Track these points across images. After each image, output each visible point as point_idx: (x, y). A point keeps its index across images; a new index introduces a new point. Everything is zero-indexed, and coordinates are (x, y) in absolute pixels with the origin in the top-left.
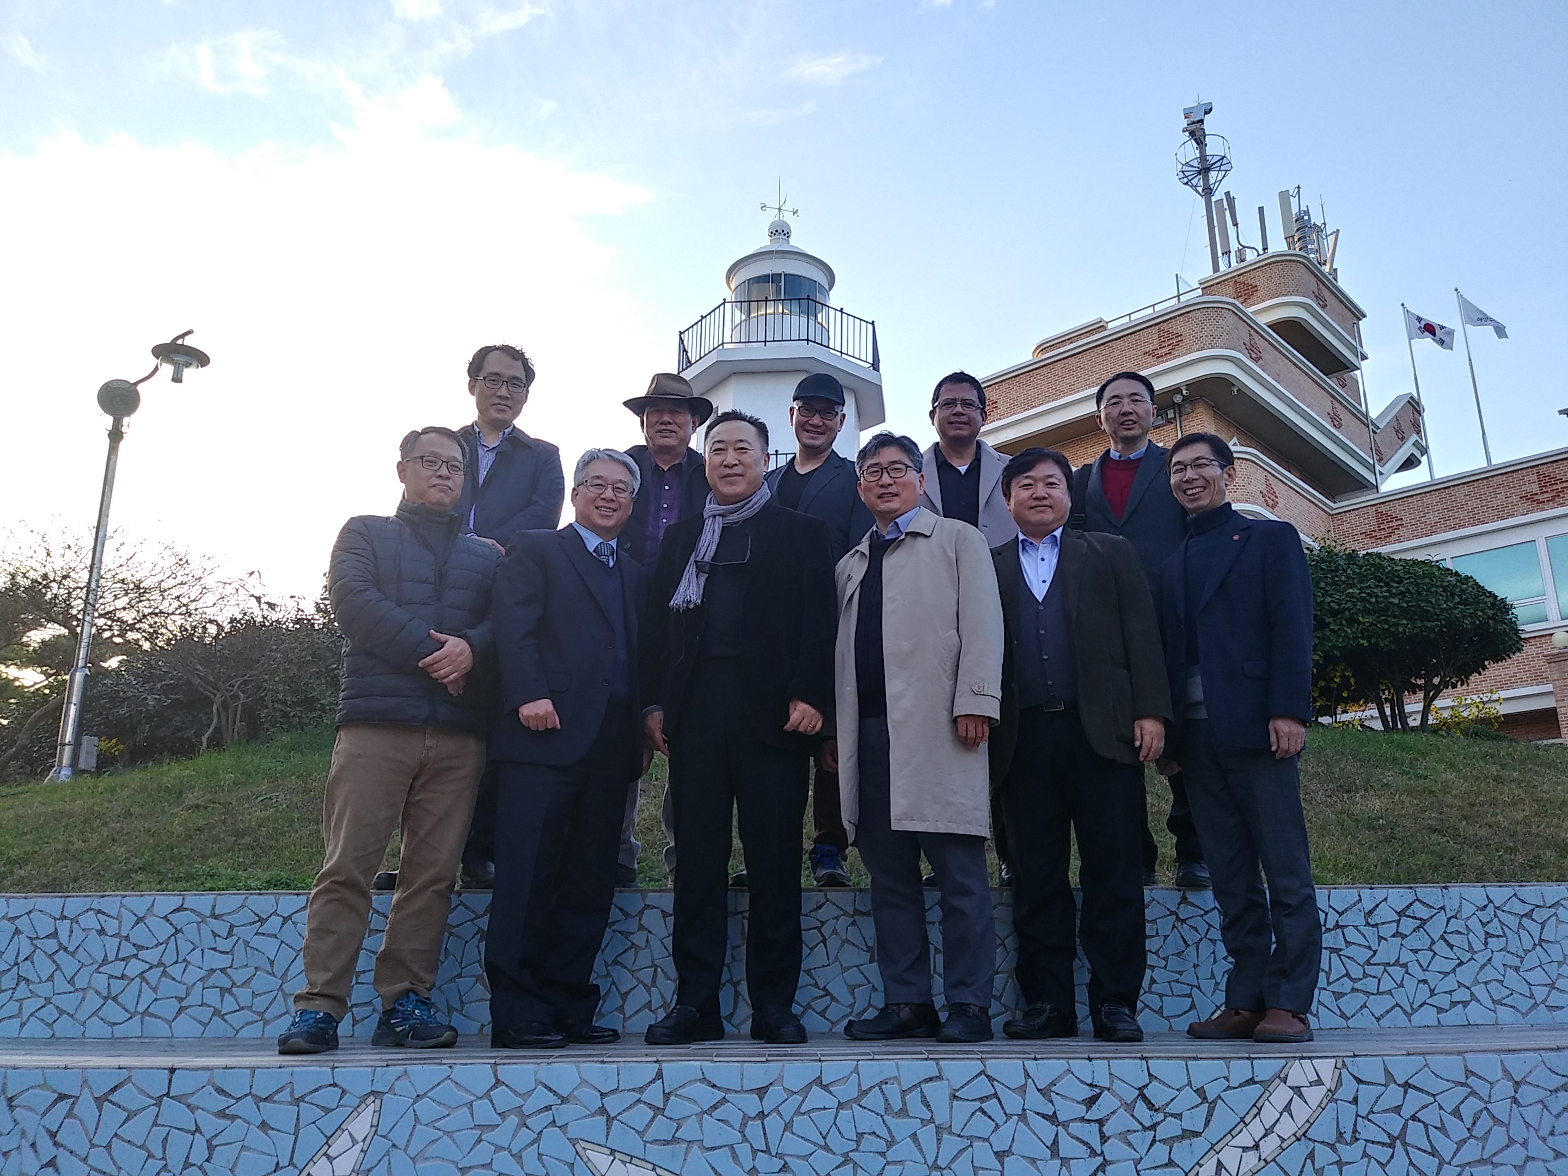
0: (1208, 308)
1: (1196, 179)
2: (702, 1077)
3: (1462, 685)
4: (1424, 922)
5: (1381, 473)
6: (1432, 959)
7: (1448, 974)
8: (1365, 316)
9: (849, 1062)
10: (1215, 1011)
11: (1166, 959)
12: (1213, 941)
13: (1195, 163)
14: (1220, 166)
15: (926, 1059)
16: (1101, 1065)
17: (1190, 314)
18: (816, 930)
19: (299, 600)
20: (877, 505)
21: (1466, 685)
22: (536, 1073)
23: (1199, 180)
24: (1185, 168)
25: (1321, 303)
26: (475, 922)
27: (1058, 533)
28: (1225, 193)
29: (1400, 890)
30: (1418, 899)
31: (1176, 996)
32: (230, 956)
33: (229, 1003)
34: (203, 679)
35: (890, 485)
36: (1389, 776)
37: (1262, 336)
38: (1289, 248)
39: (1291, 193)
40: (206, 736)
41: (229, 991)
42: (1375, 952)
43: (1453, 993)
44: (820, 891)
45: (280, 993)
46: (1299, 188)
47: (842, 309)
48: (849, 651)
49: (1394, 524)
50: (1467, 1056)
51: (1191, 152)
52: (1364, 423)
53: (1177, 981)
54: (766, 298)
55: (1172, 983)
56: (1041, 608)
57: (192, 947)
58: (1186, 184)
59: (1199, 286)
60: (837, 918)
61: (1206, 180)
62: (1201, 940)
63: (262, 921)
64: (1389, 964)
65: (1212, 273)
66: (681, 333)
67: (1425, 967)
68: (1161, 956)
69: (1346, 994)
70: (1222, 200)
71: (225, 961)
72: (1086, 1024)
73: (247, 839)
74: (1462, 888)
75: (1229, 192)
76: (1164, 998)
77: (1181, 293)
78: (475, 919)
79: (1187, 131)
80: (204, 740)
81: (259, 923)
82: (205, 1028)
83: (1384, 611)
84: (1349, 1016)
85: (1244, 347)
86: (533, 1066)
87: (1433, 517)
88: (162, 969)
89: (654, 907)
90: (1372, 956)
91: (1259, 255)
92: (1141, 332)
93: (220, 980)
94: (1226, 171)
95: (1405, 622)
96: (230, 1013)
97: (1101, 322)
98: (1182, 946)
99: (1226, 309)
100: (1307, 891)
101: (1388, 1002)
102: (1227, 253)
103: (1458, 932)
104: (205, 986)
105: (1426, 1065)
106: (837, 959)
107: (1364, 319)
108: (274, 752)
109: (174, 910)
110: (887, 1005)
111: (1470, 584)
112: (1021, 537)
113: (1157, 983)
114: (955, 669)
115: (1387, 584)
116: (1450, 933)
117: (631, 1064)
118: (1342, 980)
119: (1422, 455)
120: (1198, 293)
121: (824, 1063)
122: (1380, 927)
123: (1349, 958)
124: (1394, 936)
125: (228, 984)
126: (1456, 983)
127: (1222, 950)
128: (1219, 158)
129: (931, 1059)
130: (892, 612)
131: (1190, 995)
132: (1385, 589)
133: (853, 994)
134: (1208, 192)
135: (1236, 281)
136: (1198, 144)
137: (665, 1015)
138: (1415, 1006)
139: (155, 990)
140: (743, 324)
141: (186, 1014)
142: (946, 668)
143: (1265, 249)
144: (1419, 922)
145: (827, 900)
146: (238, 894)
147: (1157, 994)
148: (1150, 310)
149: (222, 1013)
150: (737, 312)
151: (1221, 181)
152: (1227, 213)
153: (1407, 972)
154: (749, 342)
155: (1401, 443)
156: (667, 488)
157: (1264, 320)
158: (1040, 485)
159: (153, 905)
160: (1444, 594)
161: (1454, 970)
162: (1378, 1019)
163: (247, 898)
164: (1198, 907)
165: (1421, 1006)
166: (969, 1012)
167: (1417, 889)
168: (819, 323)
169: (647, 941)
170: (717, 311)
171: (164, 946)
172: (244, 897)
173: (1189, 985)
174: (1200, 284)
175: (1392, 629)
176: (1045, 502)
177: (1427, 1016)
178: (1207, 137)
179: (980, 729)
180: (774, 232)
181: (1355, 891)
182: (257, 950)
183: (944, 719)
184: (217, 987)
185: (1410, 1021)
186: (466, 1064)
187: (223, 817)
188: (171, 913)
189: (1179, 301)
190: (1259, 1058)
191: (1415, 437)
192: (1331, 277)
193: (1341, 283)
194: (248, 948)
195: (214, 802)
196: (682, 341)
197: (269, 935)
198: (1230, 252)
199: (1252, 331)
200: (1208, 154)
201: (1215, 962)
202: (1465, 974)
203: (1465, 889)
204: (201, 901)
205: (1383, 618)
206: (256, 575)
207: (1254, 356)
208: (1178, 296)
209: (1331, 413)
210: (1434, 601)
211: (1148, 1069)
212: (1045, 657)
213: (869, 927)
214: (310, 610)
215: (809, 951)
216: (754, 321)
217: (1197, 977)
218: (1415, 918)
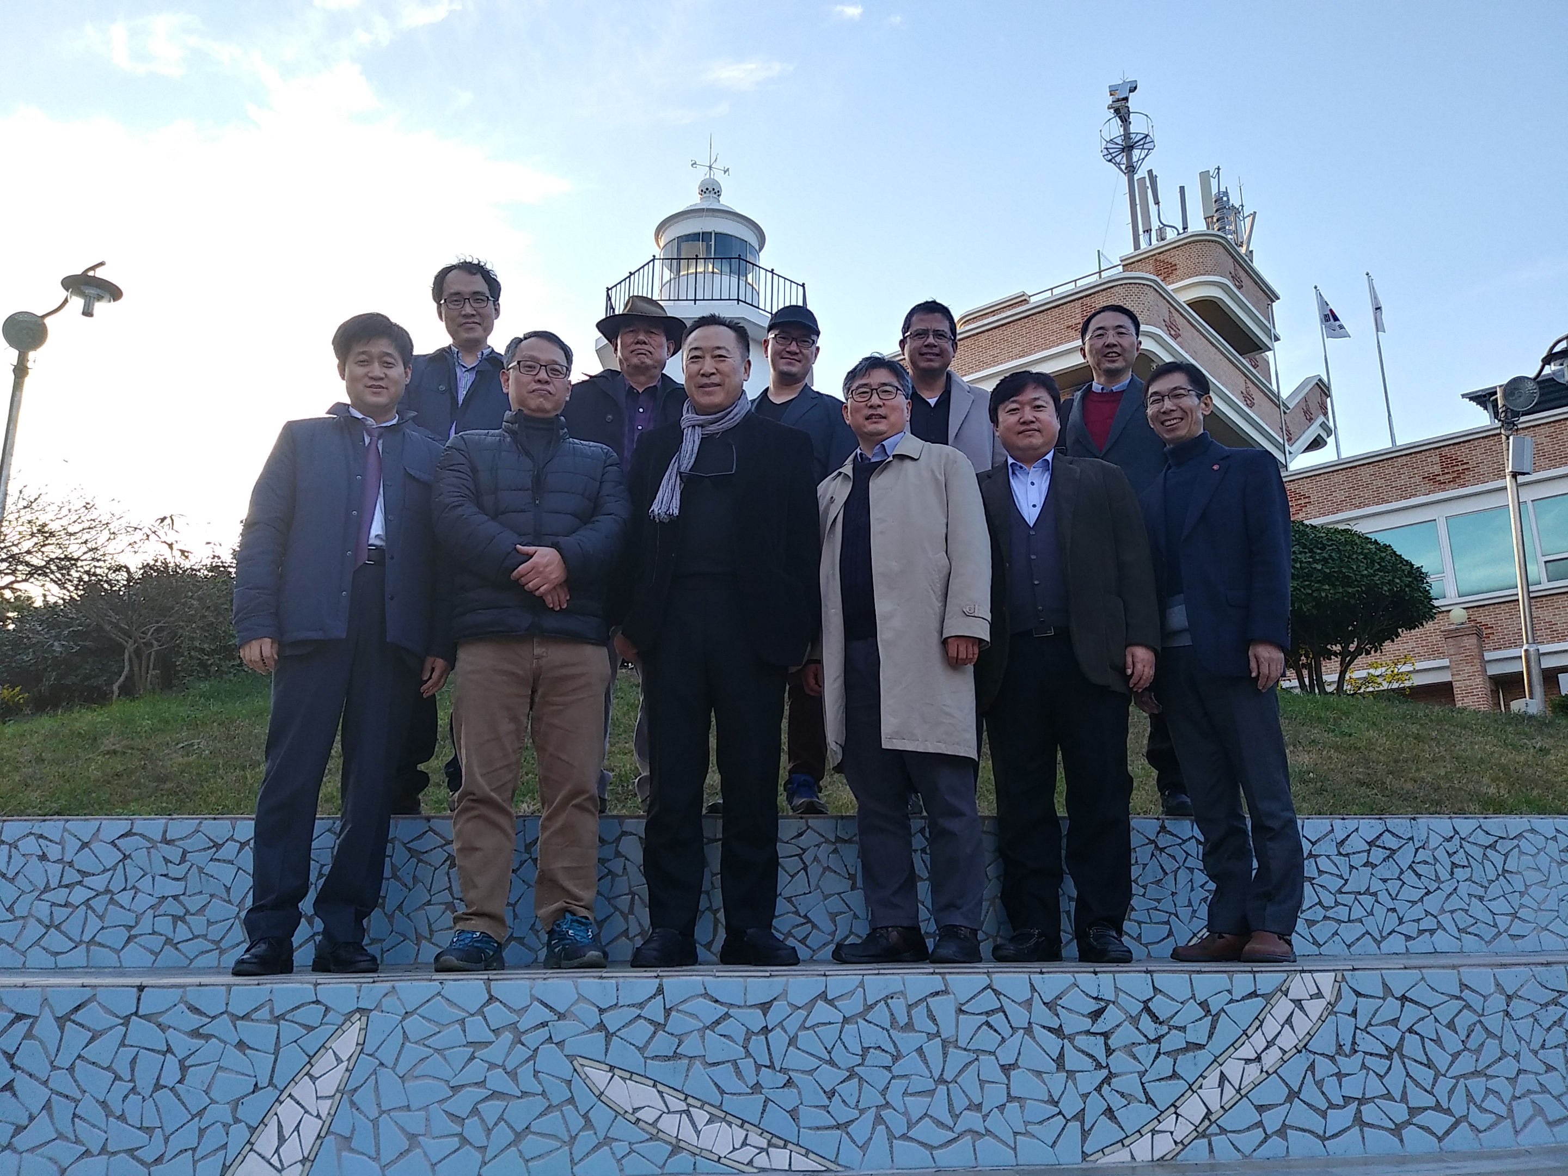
0: (1130, 284)
1: (1120, 156)
2: (703, 992)
3: (1376, 652)
4: (1393, 851)
5: (1290, 453)
6: (1401, 888)
7: (1416, 902)
8: (1278, 298)
9: (854, 977)
10: (1192, 938)
11: (1144, 887)
12: (1191, 870)
13: (1119, 141)
14: (1143, 144)
15: (932, 974)
16: (1105, 979)
17: (1112, 290)
18: (797, 858)
19: (214, 547)
20: (865, 426)
21: (1379, 651)
22: (532, 988)
23: (1123, 157)
24: (1109, 145)
25: (1237, 284)
26: (444, 848)
27: (1049, 457)
28: (1148, 171)
29: (1370, 821)
30: (1388, 830)
31: (1155, 923)
32: (183, 883)
33: (182, 932)
34: (116, 626)
35: (879, 406)
36: (1315, 733)
37: (1181, 314)
38: (1208, 228)
39: (1211, 174)
40: (117, 684)
41: (182, 919)
42: (1347, 881)
43: (1421, 921)
44: (801, 818)
45: (237, 921)
46: (1219, 169)
47: (773, 270)
48: (833, 574)
49: (1303, 501)
50: (1461, 970)
51: (1115, 129)
52: (1275, 404)
53: (1156, 909)
54: (697, 256)
55: (1150, 911)
56: (1032, 533)
57: (142, 873)
58: (1110, 161)
59: (1120, 263)
60: (818, 846)
61: (1129, 158)
62: (1179, 868)
63: (218, 846)
64: (1359, 893)
65: (1133, 251)
66: (608, 289)
67: (1394, 896)
68: (1140, 884)
69: (1318, 922)
70: (1145, 178)
71: (177, 888)
72: (1071, 949)
73: (168, 785)
74: (1430, 820)
75: (1151, 170)
76: (1143, 925)
77: (1102, 269)
78: (445, 845)
79: (1112, 108)
80: (115, 688)
81: (214, 849)
82: (157, 957)
83: (1309, 575)
84: (1321, 943)
85: (1164, 324)
86: (528, 982)
87: (1340, 496)
88: (109, 896)
89: (631, 834)
90: (1344, 885)
91: (1179, 234)
92: (1064, 306)
93: (171, 907)
94: (1149, 149)
95: (1327, 587)
96: (183, 941)
97: (1023, 295)
98: (1160, 874)
99: (1147, 285)
100: (1289, 814)
101: (1358, 929)
102: (1148, 231)
103: (1426, 863)
104: (156, 914)
105: (1423, 979)
106: (818, 887)
107: (1277, 301)
108: (192, 700)
109: (122, 835)
110: (874, 930)
111: (1388, 552)
112: (1010, 461)
113: (1136, 910)
114: (944, 591)
115: (1311, 551)
116: (1418, 863)
117: (630, 980)
118: (1313, 908)
119: (1328, 436)
120: (1118, 270)
121: (828, 978)
122: (1351, 856)
123: (1321, 886)
124: (1364, 865)
125: (181, 912)
126: (1424, 912)
127: (1201, 877)
128: (1143, 136)
129: (937, 973)
130: (882, 533)
131: (1168, 923)
132: (1309, 555)
133: (834, 922)
134: (1131, 170)
135: (1156, 260)
136: (1123, 122)
137: (642, 942)
138: (1384, 934)
139: (101, 918)
140: (672, 282)
141: (136, 943)
142: (935, 589)
143: (1185, 228)
144: (1388, 852)
145: (808, 827)
146: (193, 819)
147: (1135, 921)
148: (1072, 285)
149: (175, 941)
150: (666, 272)
151: (1143, 159)
152: (1149, 191)
153: (1377, 901)
154: (678, 300)
155: (1309, 424)
156: (641, 410)
157: (1183, 298)
158: (1027, 409)
159: (98, 830)
160: (1365, 561)
161: (1421, 899)
162: (1349, 946)
163: (200, 823)
164: (1175, 836)
165: (1390, 934)
166: (961, 934)
167: (1387, 820)
168: (749, 284)
169: (625, 869)
170: (646, 267)
171: (111, 872)
172: (198, 821)
173: (1167, 912)
174: (1121, 261)
175: (1315, 594)
176: (1033, 426)
177: (1396, 943)
178: (1131, 115)
179: (970, 651)
180: (704, 190)
181: (1328, 821)
182: (212, 876)
183: (935, 641)
184: (168, 915)
185: (1379, 948)
186: (459, 980)
187: (143, 763)
188: (118, 839)
189: (1100, 277)
190: (1262, 972)
191: (1321, 419)
192: (1247, 258)
193: (1256, 265)
194: (202, 875)
195: (133, 749)
196: (609, 298)
197: (224, 861)
198: (1151, 230)
199: (1172, 309)
200: (1132, 131)
201: (1192, 890)
202: (1432, 903)
203: (1433, 820)
204: (152, 826)
205: (1307, 583)
206: (168, 521)
207: (1173, 333)
208: (1100, 272)
209: (1244, 392)
210: (1355, 567)
211: (1153, 982)
212: (1036, 582)
213: (851, 854)
214: (227, 558)
215: (790, 878)
216: (684, 279)
217: (1175, 905)
218: (1385, 848)
